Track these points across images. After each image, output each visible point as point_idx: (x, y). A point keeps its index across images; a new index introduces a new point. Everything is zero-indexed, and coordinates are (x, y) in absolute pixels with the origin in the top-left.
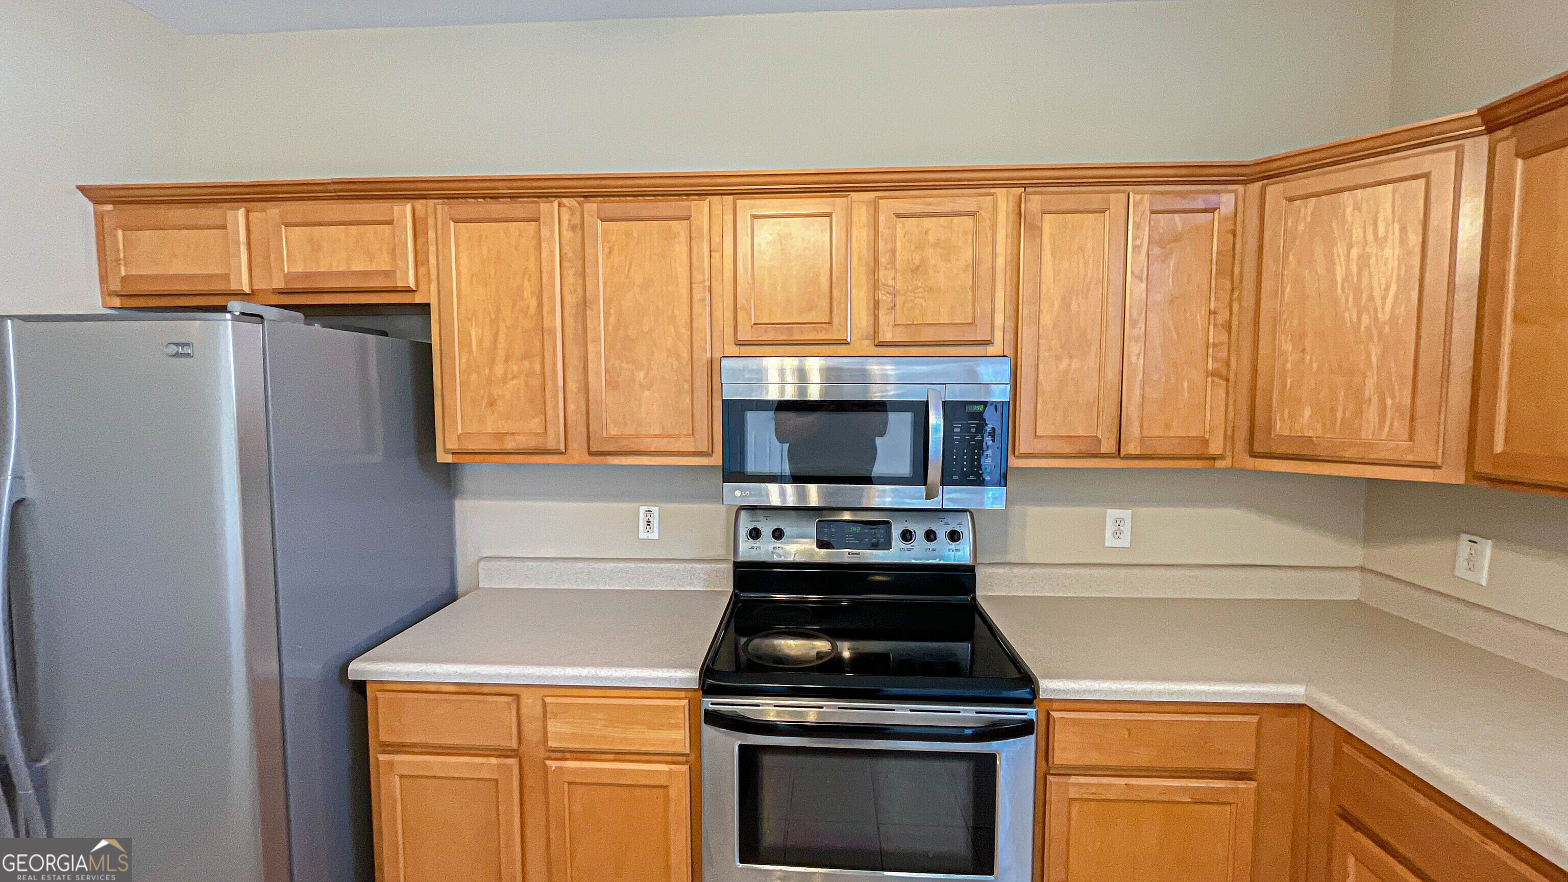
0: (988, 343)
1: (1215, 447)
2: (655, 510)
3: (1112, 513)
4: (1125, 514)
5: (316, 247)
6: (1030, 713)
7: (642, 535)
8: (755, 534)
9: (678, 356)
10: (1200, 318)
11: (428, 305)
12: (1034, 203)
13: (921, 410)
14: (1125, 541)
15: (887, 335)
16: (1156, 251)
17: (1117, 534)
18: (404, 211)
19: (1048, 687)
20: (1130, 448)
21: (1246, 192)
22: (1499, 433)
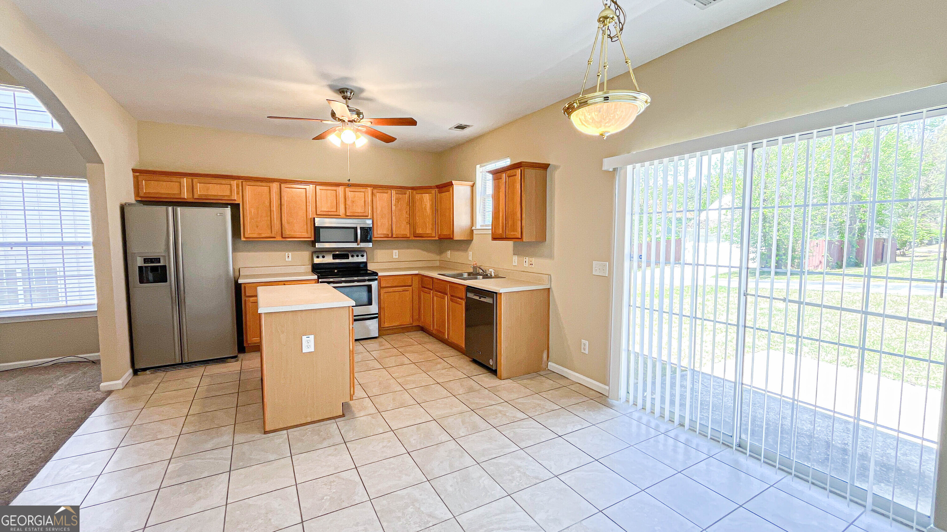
0: (368, 216)
1: (408, 236)
2: (290, 253)
3: (394, 251)
4: (397, 251)
5: (208, 189)
6: (377, 277)
7: (287, 260)
8: (318, 257)
9: (304, 217)
10: (404, 212)
11: (239, 204)
12: (375, 191)
13: (356, 229)
14: (397, 257)
15: (348, 214)
16: (397, 201)
17: (396, 256)
18: (234, 183)
19: (380, 274)
20: (394, 236)
21: (410, 191)
22: (439, 232)
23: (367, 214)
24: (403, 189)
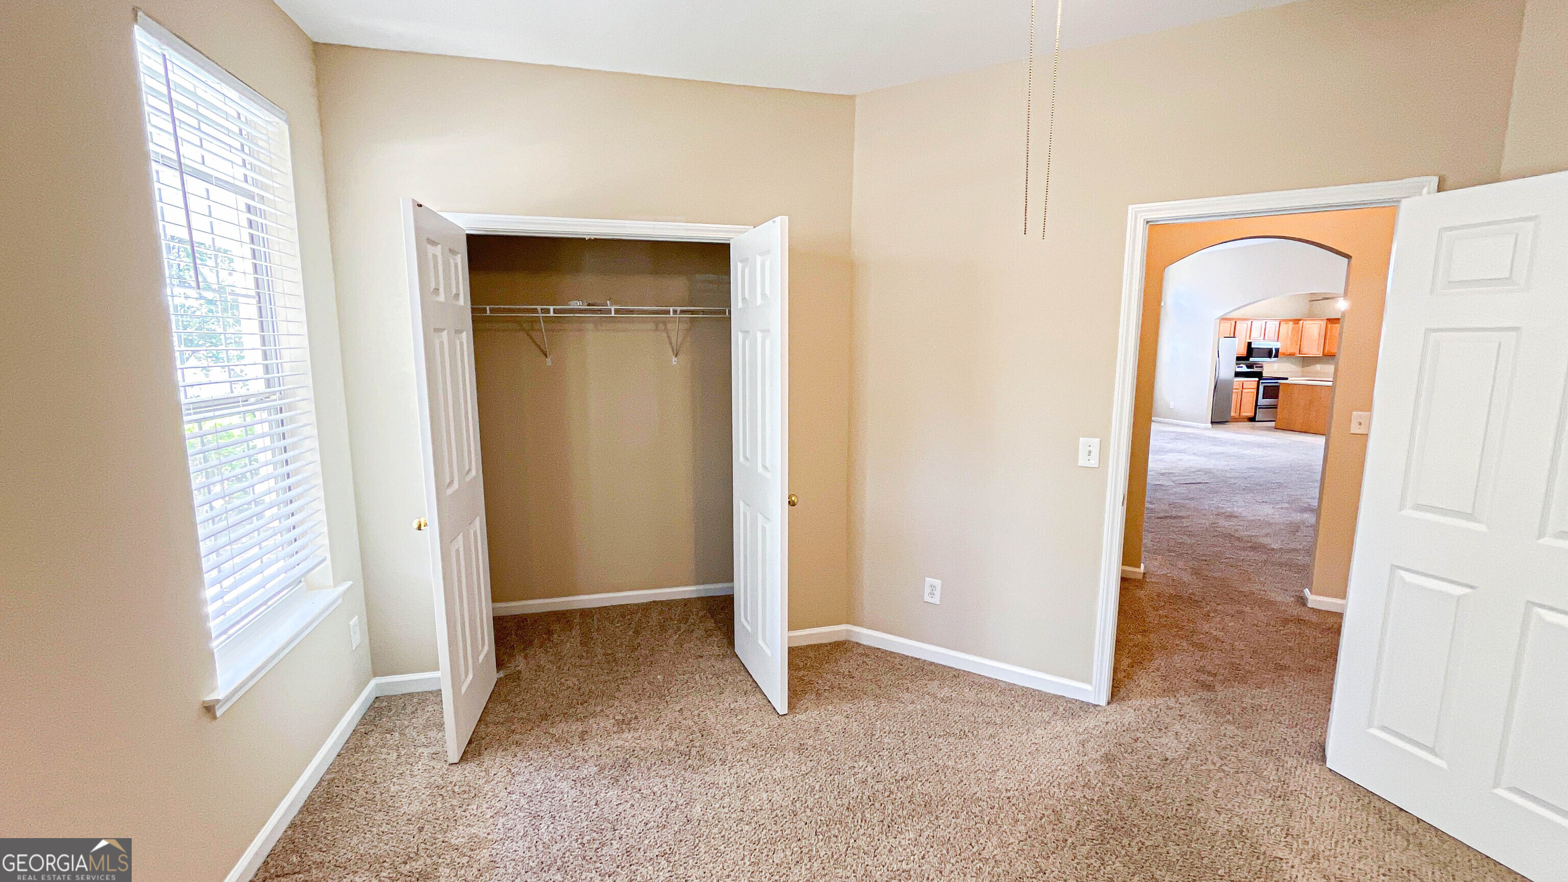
21: (1301, 322)
22: (1326, 351)
23: (1276, 338)
24: (1296, 321)
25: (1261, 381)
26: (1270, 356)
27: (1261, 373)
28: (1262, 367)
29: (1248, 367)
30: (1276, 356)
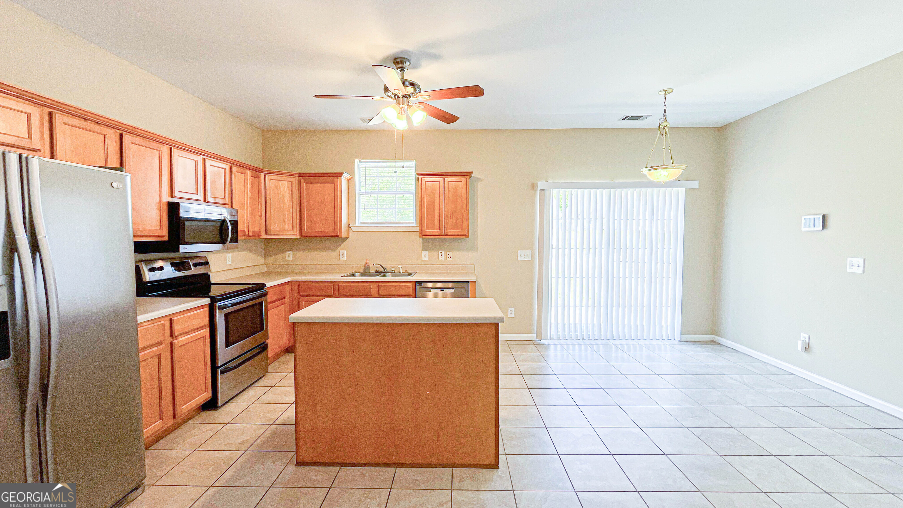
0: (228, 204)
3: (228, 255)
8: (152, 270)
9: (156, 201)
12: (234, 169)
15: (209, 200)
16: (251, 185)
17: (229, 262)
20: (250, 233)
21: (262, 175)
22: (305, 228)
23: (228, 201)
24: (257, 171)
25: (218, 304)
26: (223, 240)
27: (206, 276)
28: (207, 263)
29: (178, 265)
30: (235, 240)
